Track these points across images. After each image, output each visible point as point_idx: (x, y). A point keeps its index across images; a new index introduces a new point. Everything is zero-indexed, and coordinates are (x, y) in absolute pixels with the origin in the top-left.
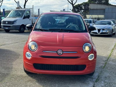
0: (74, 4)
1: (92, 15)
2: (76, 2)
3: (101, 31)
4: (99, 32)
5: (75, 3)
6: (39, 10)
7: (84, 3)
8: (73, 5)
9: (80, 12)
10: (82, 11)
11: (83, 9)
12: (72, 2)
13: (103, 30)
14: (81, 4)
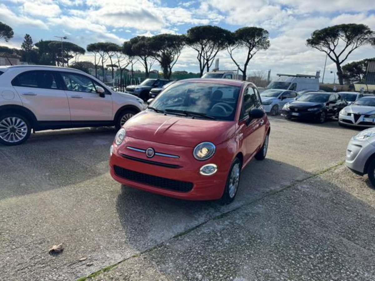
0: (340, 62)
1: (368, 85)
2: (346, 58)
3: (361, 119)
4: (356, 120)
5: (343, 61)
6: (269, 72)
7: (367, 60)
8: (338, 64)
9: (357, 77)
10: (361, 76)
11: (362, 72)
12: (337, 58)
13: (367, 116)
14: (360, 63)
